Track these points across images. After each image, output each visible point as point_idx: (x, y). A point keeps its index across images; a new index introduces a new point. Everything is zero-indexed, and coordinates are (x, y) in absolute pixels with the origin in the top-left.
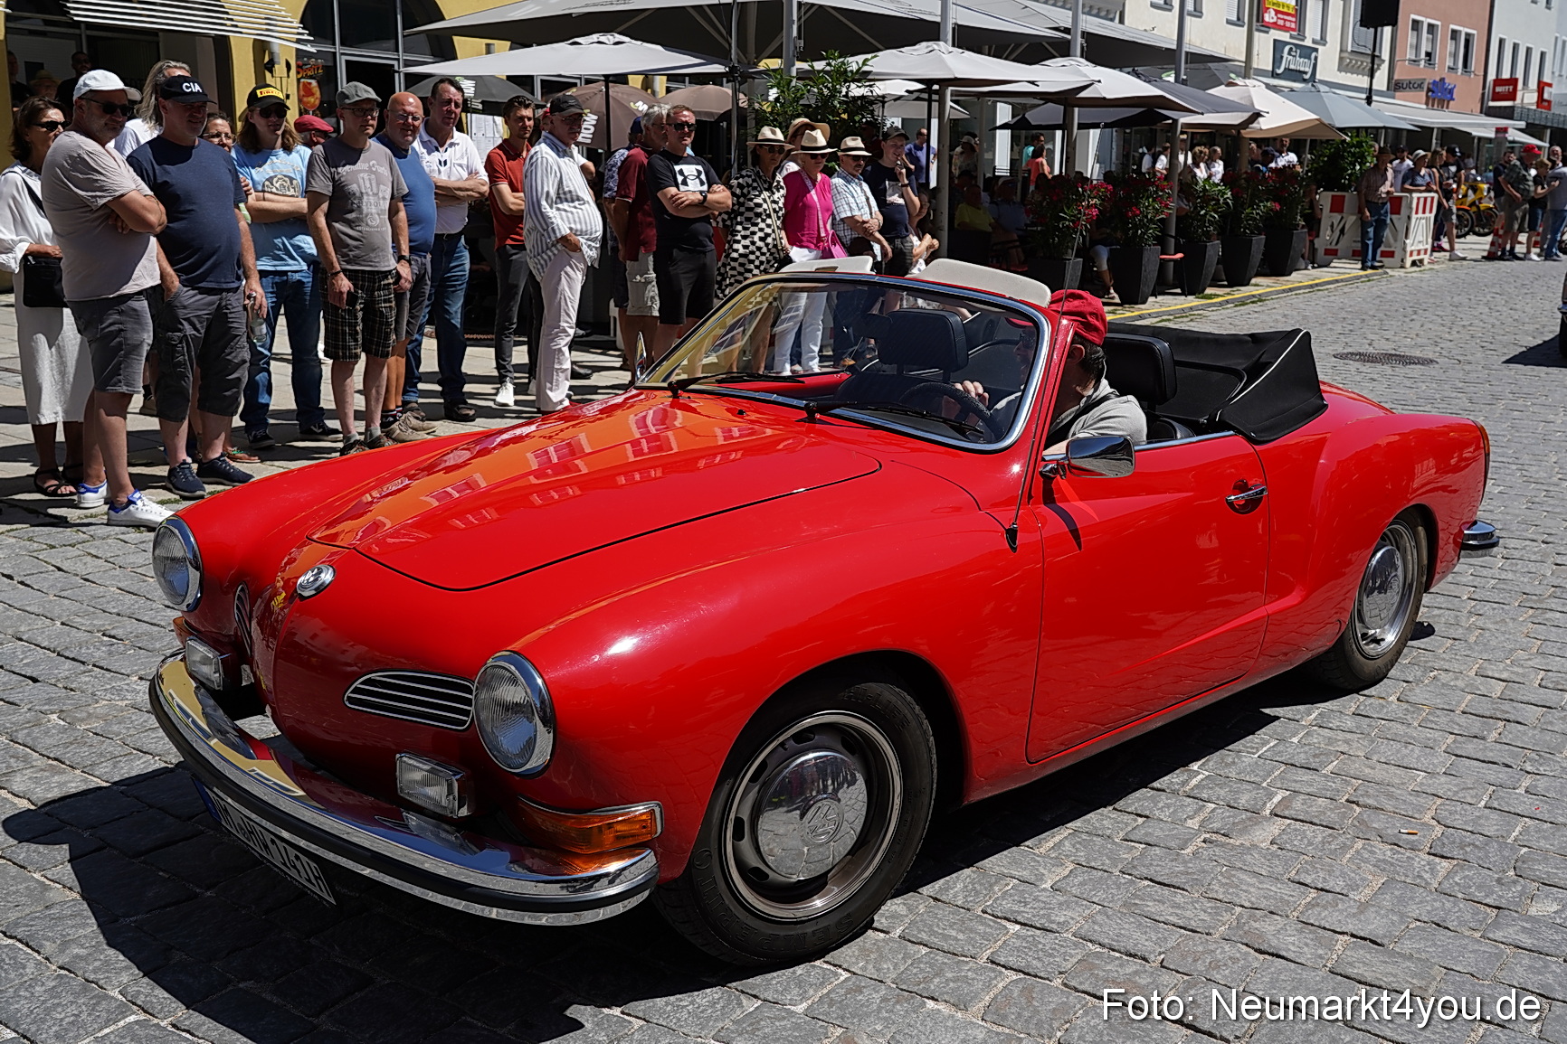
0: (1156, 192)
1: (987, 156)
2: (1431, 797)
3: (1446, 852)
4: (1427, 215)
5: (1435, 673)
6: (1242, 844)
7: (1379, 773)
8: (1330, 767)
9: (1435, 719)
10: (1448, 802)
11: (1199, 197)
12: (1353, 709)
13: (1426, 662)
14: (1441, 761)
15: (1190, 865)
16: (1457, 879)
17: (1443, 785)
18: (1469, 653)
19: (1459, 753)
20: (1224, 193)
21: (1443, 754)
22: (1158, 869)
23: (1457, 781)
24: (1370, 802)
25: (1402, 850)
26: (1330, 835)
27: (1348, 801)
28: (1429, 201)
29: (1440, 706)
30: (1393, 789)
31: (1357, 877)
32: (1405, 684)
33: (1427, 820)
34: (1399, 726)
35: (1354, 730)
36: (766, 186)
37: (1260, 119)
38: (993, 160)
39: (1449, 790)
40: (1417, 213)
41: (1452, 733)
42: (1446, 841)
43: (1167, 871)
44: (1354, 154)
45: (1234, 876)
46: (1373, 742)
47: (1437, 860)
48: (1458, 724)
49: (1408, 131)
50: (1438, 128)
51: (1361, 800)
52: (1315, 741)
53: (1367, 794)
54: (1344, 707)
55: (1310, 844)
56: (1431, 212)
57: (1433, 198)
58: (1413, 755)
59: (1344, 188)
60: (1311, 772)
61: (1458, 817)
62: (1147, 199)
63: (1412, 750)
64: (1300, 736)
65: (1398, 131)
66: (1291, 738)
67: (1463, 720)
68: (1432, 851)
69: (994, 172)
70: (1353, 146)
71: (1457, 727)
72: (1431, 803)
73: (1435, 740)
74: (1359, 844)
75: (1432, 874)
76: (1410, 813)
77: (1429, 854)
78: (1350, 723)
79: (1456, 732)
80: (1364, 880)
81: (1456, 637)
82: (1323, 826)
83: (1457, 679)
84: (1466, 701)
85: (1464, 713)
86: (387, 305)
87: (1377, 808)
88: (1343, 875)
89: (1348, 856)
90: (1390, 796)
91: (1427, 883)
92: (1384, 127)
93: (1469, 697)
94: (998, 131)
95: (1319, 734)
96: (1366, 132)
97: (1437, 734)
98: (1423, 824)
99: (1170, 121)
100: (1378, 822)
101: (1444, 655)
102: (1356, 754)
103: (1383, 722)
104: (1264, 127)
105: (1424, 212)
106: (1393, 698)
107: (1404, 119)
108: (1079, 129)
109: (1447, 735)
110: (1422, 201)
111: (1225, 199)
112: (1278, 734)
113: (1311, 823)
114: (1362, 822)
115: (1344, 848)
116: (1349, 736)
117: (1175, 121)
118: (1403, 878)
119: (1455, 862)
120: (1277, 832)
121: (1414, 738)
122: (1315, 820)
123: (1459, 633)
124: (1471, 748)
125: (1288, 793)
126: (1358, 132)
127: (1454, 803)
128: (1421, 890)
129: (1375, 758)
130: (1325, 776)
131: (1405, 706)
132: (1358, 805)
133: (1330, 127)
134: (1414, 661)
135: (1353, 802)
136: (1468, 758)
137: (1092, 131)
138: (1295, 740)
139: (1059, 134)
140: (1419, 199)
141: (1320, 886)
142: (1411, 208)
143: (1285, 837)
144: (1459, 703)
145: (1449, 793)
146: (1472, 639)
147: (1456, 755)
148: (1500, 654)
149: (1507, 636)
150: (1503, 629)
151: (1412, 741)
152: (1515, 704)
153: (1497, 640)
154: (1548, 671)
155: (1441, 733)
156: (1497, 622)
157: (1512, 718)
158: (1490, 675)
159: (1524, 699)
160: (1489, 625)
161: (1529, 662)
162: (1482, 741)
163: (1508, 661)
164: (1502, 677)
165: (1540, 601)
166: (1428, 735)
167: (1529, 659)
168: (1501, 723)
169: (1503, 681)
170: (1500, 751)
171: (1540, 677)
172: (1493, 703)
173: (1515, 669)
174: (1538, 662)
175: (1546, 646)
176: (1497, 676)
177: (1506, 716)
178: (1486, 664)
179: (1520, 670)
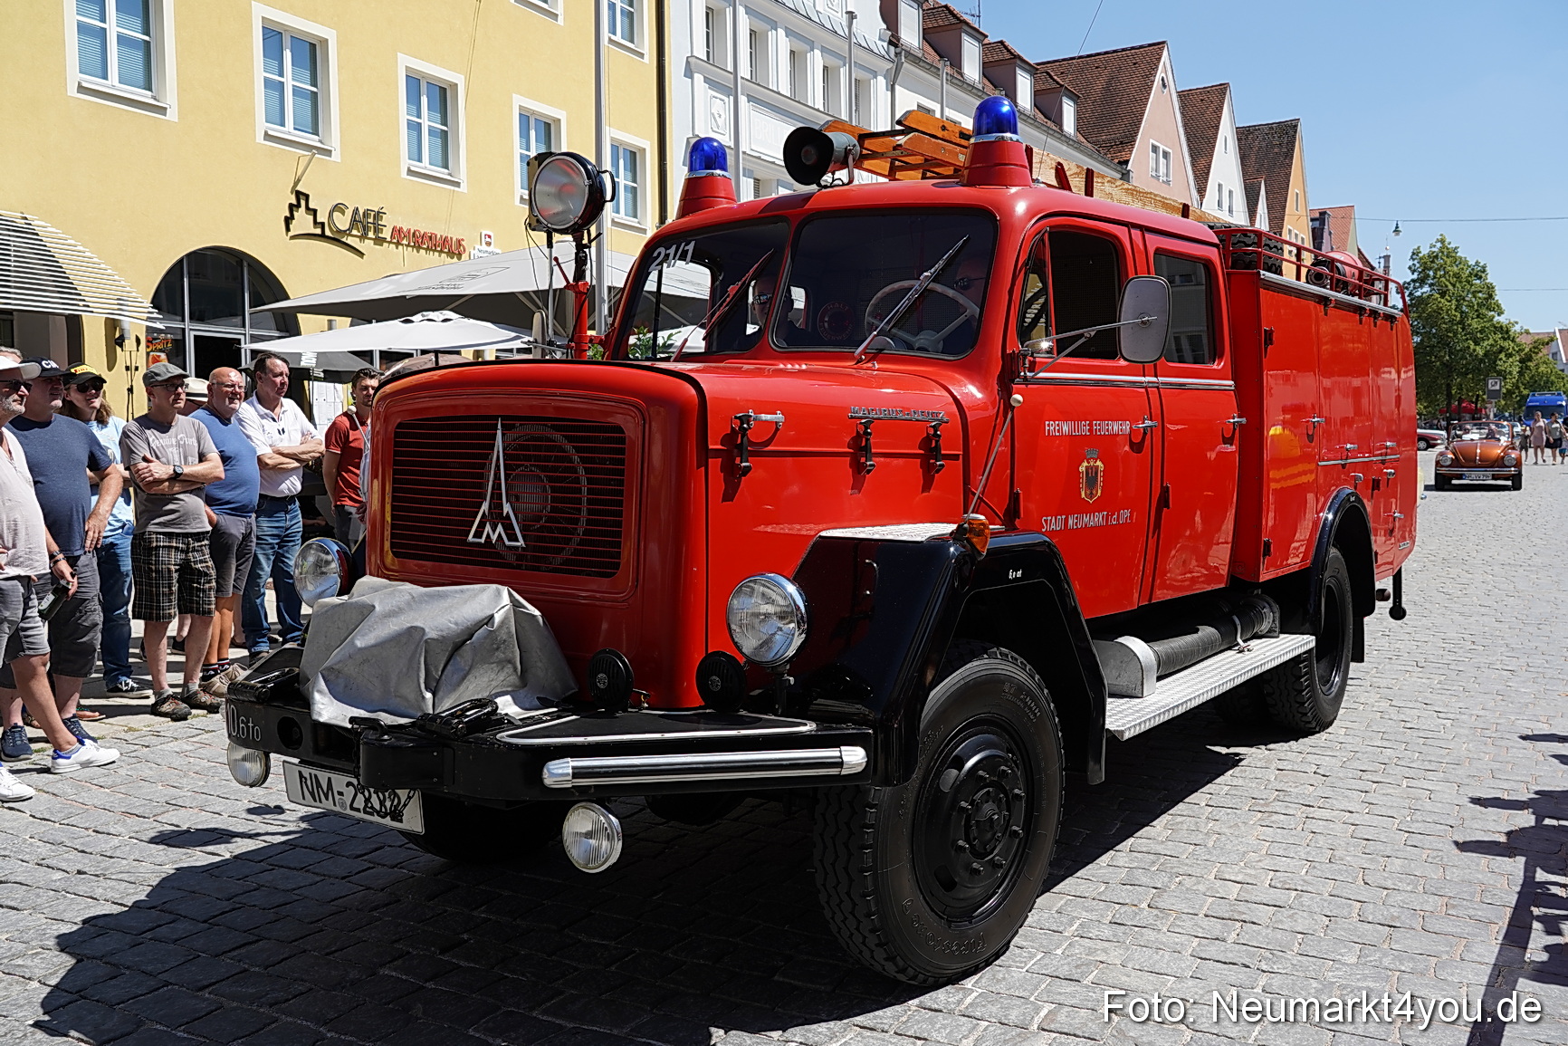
5: (1180, 878)
7: (1135, 980)
8: (1091, 977)
9: (1182, 924)
12: (1110, 918)
13: (1172, 868)
14: (1187, 964)
17: (1191, 987)
18: (1207, 857)
19: (1203, 955)
21: (1189, 957)
29: (1186, 911)
32: (1155, 891)
34: (1150, 932)
35: (1111, 938)
41: (1197, 937)
46: (1128, 949)
48: (1201, 927)
52: (1077, 951)
54: (1102, 916)
58: (1164, 960)
60: (1074, 984)
63: (1162, 956)
64: (1064, 947)
66: (1055, 949)
67: (1206, 923)
71: (1200, 930)
73: (1182, 944)
78: (1107, 932)
79: (1200, 935)
82: (1085, 1038)
83: (1199, 883)
84: (1208, 904)
85: (1206, 916)
86: (204, 565)
93: (1211, 900)
95: (1080, 945)
97: (1184, 938)
100: (1134, 1030)
101: (1187, 861)
102: (1114, 962)
103: (1137, 929)
106: (1144, 905)
109: (1191, 939)
112: (1043, 947)
113: (1073, 1035)
116: (1106, 944)
121: (1163, 944)
122: (1078, 1033)
123: (1198, 838)
124: (1213, 950)
125: (1054, 1006)
129: (1130, 965)
130: (1086, 987)
131: (1155, 912)
134: (1161, 868)
136: (1210, 960)
138: (1059, 952)
144: (1201, 907)
145: (1197, 995)
146: (1211, 844)
147: (1201, 958)
148: (1235, 857)
149: (1240, 839)
150: (1236, 833)
151: (1162, 947)
152: (1250, 905)
153: (1232, 844)
154: (1276, 871)
155: (1187, 937)
156: (1231, 827)
157: (1248, 919)
158: (1227, 878)
159: (1258, 899)
160: (1225, 830)
161: (1260, 864)
162: (1223, 943)
163: (1242, 864)
164: (1238, 879)
165: (1266, 805)
166: (1176, 940)
167: (1260, 861)
168: (1239, 924)
169: (1238, 883)
170: (1239, 951)
171: (1270, 878)
172: (1231, 905)
173: (1249, 871)
174: (1267, 863)
175: (1274, 848)
176: (1233, 878)
177: (1243, 917)
178: (1223, 867)
179: (1253, 872)
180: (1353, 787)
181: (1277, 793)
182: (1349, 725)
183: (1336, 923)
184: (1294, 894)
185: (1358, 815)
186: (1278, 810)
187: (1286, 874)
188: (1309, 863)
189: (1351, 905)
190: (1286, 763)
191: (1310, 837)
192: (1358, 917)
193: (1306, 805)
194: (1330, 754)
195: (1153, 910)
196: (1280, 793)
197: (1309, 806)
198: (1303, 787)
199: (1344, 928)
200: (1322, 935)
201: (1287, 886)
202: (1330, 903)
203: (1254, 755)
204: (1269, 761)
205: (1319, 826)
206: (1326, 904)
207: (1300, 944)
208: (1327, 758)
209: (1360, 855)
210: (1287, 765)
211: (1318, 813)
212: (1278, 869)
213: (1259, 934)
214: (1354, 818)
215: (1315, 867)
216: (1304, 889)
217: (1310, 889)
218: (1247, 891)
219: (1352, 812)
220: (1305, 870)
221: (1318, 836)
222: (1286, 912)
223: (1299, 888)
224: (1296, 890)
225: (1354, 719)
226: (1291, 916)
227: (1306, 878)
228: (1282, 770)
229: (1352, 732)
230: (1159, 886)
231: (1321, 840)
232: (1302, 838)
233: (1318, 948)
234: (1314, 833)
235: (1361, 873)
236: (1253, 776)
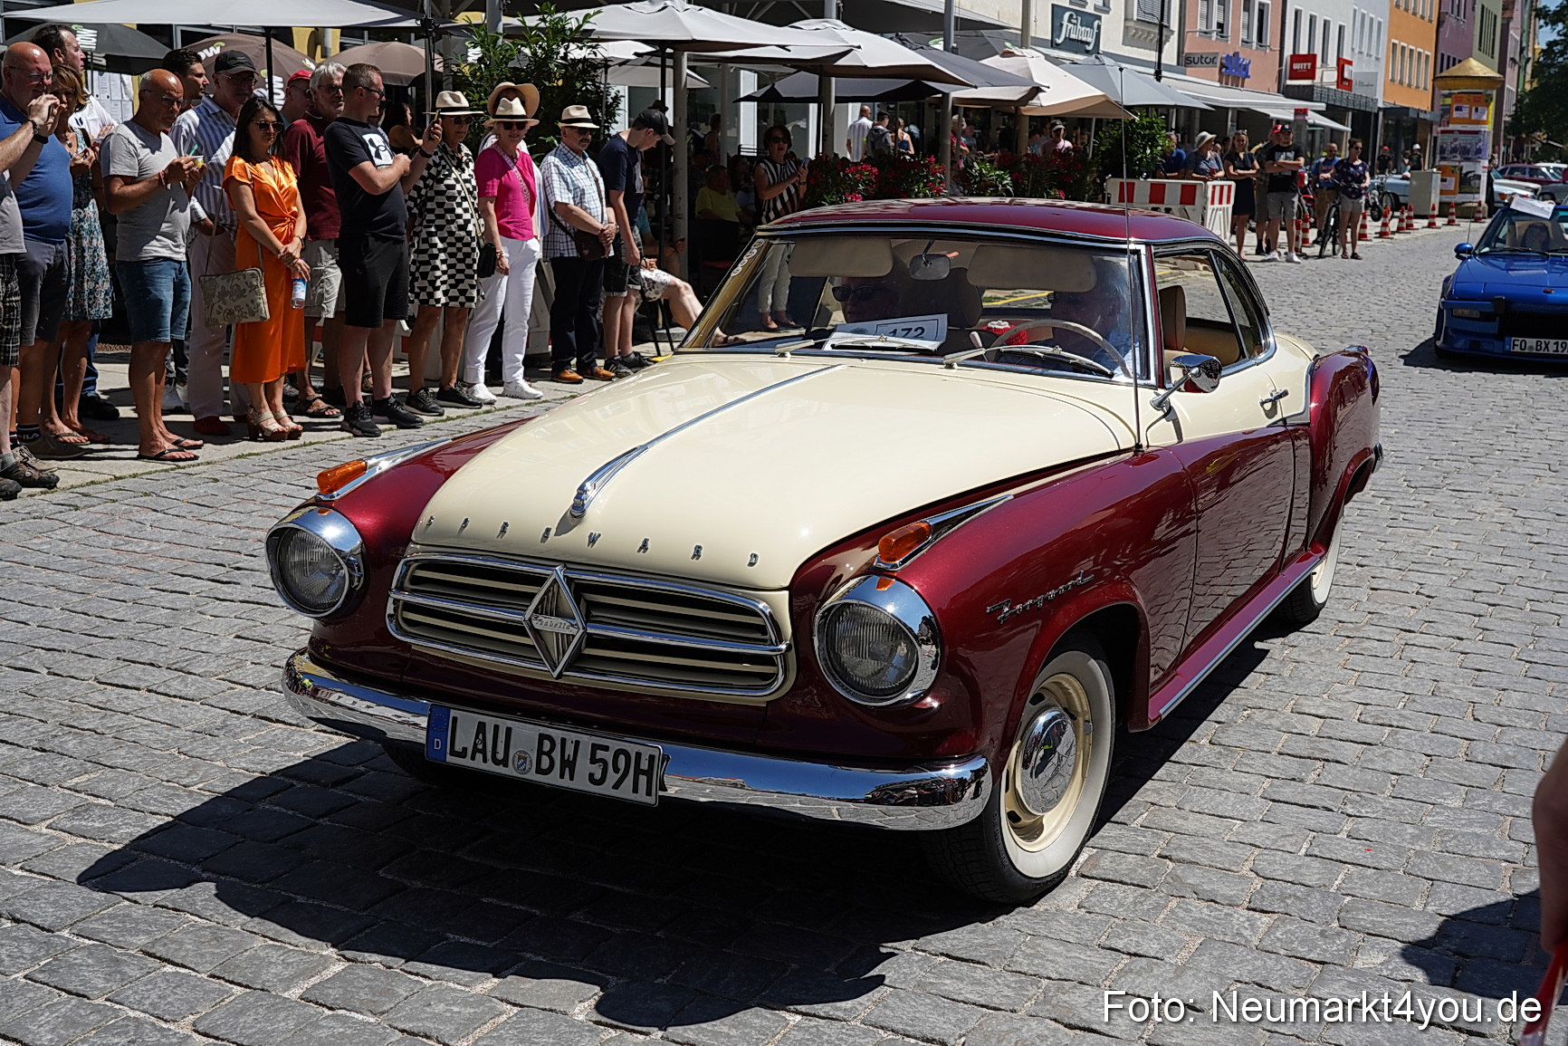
0: (927, 177)
1: (730, 133)
2: (1249, 847)
3: (1266, 906)
4: (1224, 205)
5: (1249, 711)
6: (1046, 910)
7: (1192, 824)
8: (1140, 820)
9: (1251, 762)
10: (1266, 852)
11: (975, 183)
13: (1238, 700)
14: (1258, 807)
15: (991, 936)
16: (1278, 935)
17: (1260, 833)
18: (1284, 688)
19: (1276, 798)
20: (1003, 179)
21: (1259, 799)
22: (955, 942)
23: (1275, 828)
24: (1184, 855)
25: (1220, 907)
26: (1142, 894)
27: (1160, 856)
28: (1226, 189)
29: (1255, 748)
30: (1206, 841)
31: (1173, 938)
32: (1217, 725)
33: (1244, 872)
34: (1212, 771)
36: (455, 163)
37: (1040, 95)
38: (738, 138)
39: (1268, 838)
40: (1213, 203)
41: (1268, 777)
42: (1265, 894)
43: (964, 944)
44: (1144, 137)
45: (1039, 945)
46: (1185, 790)
47: (1257, 915)
48: (1274, 767)
49: (1202, 110)
50: (1233, 108)
51: (1174, 855)
53: (1180, 848)
55: (1121, 905)
56: (1228, 202)
57: (1230, 187)
58: (1227, 804)
59: (1133, 174)
60: (1120, 826)
61: (1277, 867)
62: (918, 182)
63: (1227, 797)
65: (1190, 110)
67: (1279, 761)
68: (1252, 905)
69: (739, 151)
70: (1143, 127)
71: (1274, 770)
72: (1248, 854)
73: (1251, 785)
74: (1174, 903)
75: (1252, 931)
76: (1227, 866)
77: (1248, 909)
79: (1272, 775)
80: (1180, 941)
81: (1270, 671)
82: (1134, 885)
83: (1272, 717)
84: (1283, 740)
85: (1280, 754)
87: (1191, 862)
88: (1158, 938)
89: (1162, 916)
90: (1206, 848)
91: (1247, 941)
92: (1175, 106)
93: (1286, 736)
94: (742, 103)
96: (1157, 111)
97: (1252, 779)
98: (1240, 877)
99: (940, 95)
100: (1193, 877)
101: (1258, 692)
102: (1168, 804)
103: (1195, 768)
104: (1044, 104)
105: (1220, 202)
106: (1205, 741)
107: (1197, 98)
108: (836, 102)
109: (1263, 779)
110: (1218, 189)
111: (1003, 186)
113: (1121, 882)
114: (1176, 878)
115: (1158, 908)
117: (946, 95)
118: (1222, 937)
119: (1276, 916)
120: (1084, 895)
121: (1228, 784)
122: (1125, 879)
125: (1095, 850)
126: (1147, 112)
127: (1273, 852)
128: (1242, 949)
129: (1187, 807)
130: (1135, 830)
131: (1217, 749)
132: (1171, 859)
133: (1118, 105)
135: (1166, 857)
136: (1287, 803)
137: (850, 105)
139: (813, 107)
140: (1214, 187)
141: (1133, 951)
142: (1206, 198)
143: (1093, 899)
144: (1274, 744)
145: (1267, 842)
146: (1286, 674)
147: (1274, 801)
148: (1315, 688)
149: (1323, 668)
150: (1318, 661)
151: (1226, 788)
152: (1333, 742)
153: (1313, 674)
154: (1367, 704)
155: (1257, 777)
156: (1312, 654)
157: (1331, 757)
158: (1307, 711)
159: (1344, 736)
160: (1303, 658)
161: (1347, 696)
162: (1301, 784)
163: (1325, 696)
164: (1320, 713)
165: (1358, 630)
166: (1244, 780)
167: (1347, 693)
168: (1319, 764)
169: (1321, 717)
170: (1319, 793)
171: (1359, 712)
172: (1311, 742)
173: (1333, 704)
174: (1357, 695)
175: (1364, 678)
176: (1313, 712)
177: (1325, 756)
178: (1302, 700)
179: (1338, 705)
180: (1465, 610)
181: (1370, 616)
182: (1462, 538)
183: (1438, 763)
184: (1387, 730)
185: (1469, 643)
186: (1371, 635)
187: (1379, 708)
188: (1407, 696)
189: (1457, 743)
190: (1381, 581)
191: (1409, 667)
192: (1465, 757)
193: (1405, 631)
194: (1438, 571)
195: (1215, 747)
196: (1374, 616)
197: (1410, 631)
198: (1403, 609)
199: (1447, 769)
200: (1421, 776)
201: (1380, 722)
202: (1431, 741)
203: (1342, 572)
204: (1361, 579)
205: (1421, 654)
206: (1426, 742)
207: (1394, 786)
208: (1433, 576)
209: (1470, 687)
210: (1383, 584)
211: (1420, 639)
212: (1369, 702)
213: (1345, 774)
214: (1462, 646)
215: (1414, 701)
216: (1401, 724)
217: (1407, 725)
218: (1331, 727)
219: (1462, 639)
220: (1402, 704)
221: (1420, 666)
222: (1377, 750)
223: (1395, 724)
224: (1391, 726)
225: (1469, 532)
226: (1383, 755)
227: (1403, 712)
228: (1376, 589)
229: (1465, 546)
230: (1223, 720)
231: (1423, 671)
232: (1399, 667)
233: (1415, 791)
234: (1414, 662)
235: (1471, 708)
236: (1341, 596)
